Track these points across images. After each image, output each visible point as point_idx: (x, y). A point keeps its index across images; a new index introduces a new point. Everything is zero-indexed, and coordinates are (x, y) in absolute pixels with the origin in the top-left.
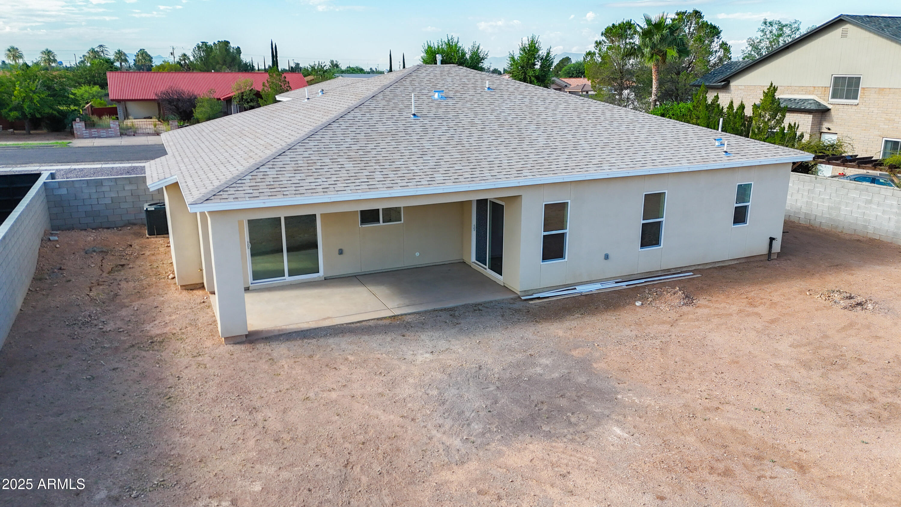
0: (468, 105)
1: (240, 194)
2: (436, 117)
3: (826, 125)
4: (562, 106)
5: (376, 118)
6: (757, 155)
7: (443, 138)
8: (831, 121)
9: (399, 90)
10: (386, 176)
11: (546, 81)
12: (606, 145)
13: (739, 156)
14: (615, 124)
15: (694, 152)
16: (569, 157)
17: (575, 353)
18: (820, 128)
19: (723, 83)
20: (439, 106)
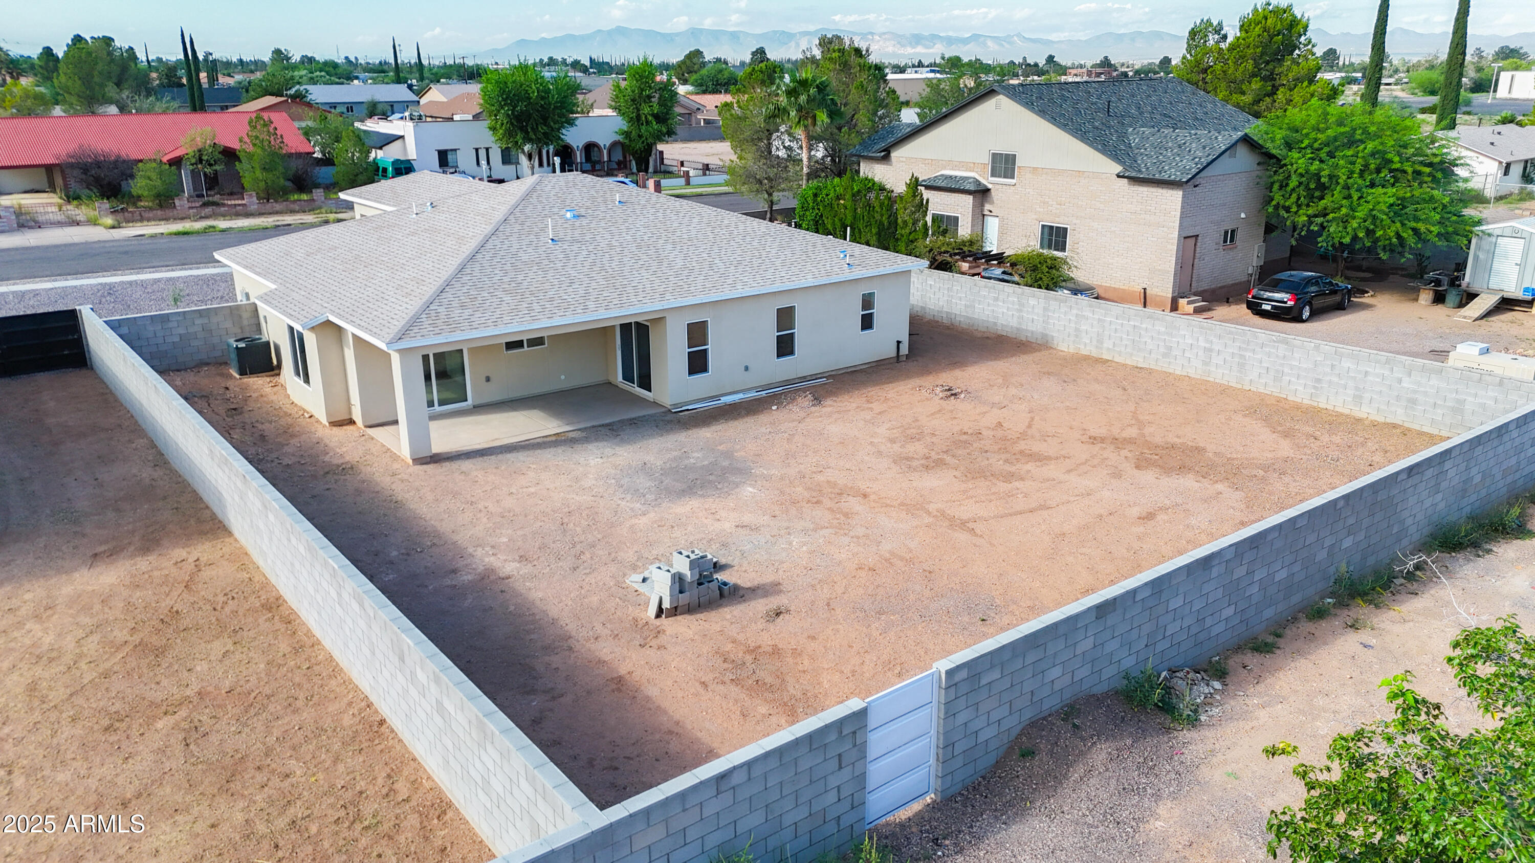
0: (603, 224)
1: (424, 332)
2: (574, 241)
3: (987, 207)
4: (696, 220)
5: (516, 246)
6: (877, 265)
7: (586, 264)
8: (992, 203)
9: (529, 209)
10: (544, 307)
12: (739, 262)
13: (860, 268)
14: (748, 239)
15: (820, 266)
16: (706, 278)
17: (720, 448)
18: (982, 210)
19: (883, 154)
20: (573, 228)
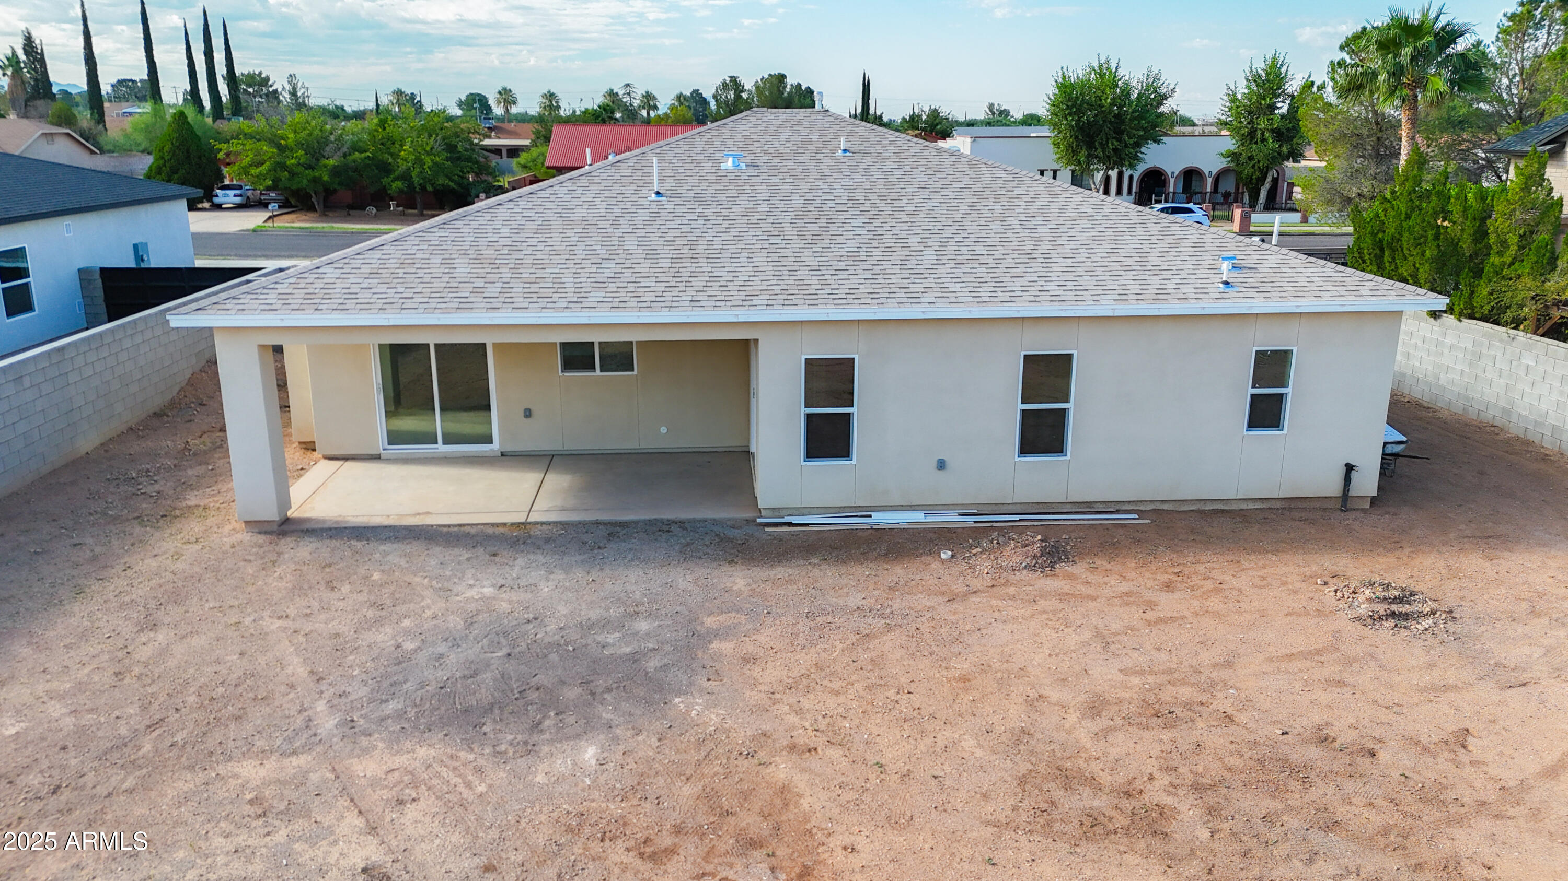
2: (696, 199)
9: (676, 151)
11: (1295, 140)
13: (1256, 291)
19: (1549, 147)
20: (718, 181)
